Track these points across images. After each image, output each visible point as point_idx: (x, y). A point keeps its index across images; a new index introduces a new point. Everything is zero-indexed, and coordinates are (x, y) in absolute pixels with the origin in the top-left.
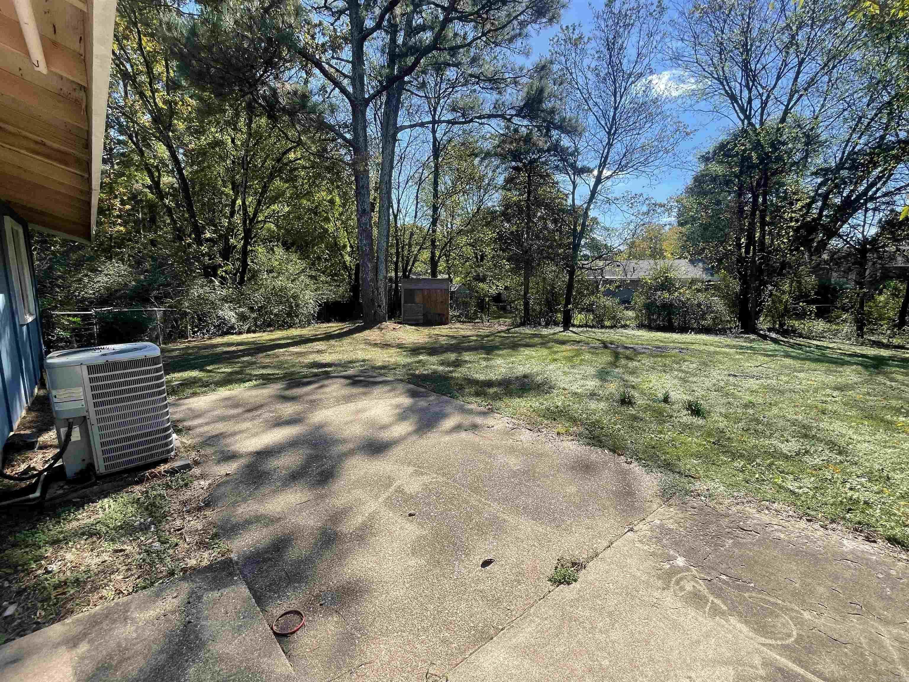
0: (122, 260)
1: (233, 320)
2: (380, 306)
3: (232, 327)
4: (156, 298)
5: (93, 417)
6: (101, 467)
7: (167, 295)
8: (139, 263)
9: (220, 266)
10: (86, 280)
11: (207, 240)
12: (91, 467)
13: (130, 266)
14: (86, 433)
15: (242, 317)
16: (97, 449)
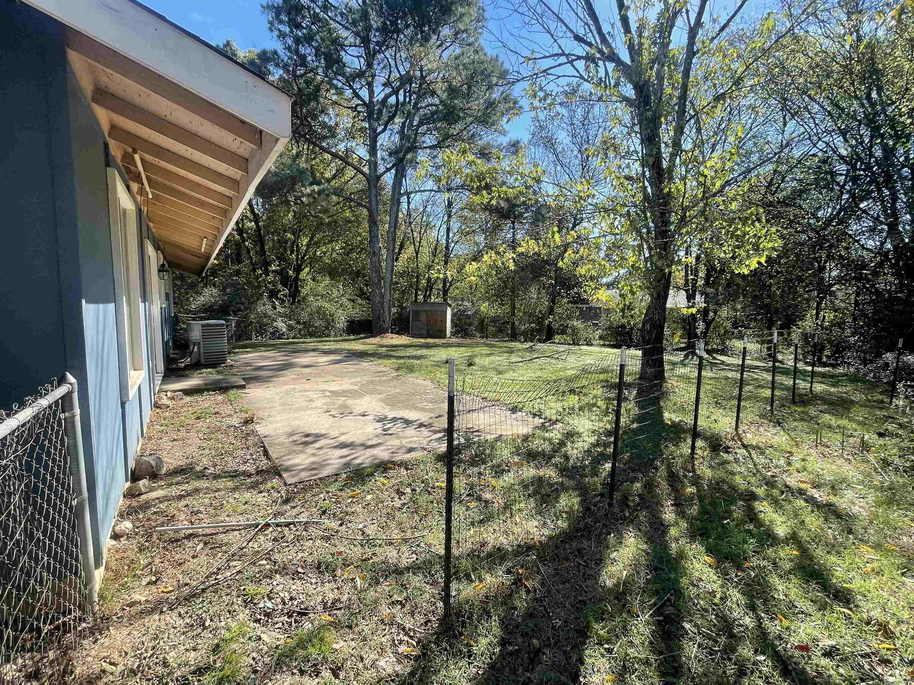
0: (214, 286)
1: (284, 330)
2: (384, 321)
3: (283, 334)
4: (233, 311)
5: (202, 343)
6: (203, 361)
7: (240, 310)
8: (225, 288)
9: (280, 291)
10: (191, 299)
11: (273, 271)
12: (199, 361)
13: (220, 290)
14: (199, 348)
15: (290, 328)
16: (202, 357)
